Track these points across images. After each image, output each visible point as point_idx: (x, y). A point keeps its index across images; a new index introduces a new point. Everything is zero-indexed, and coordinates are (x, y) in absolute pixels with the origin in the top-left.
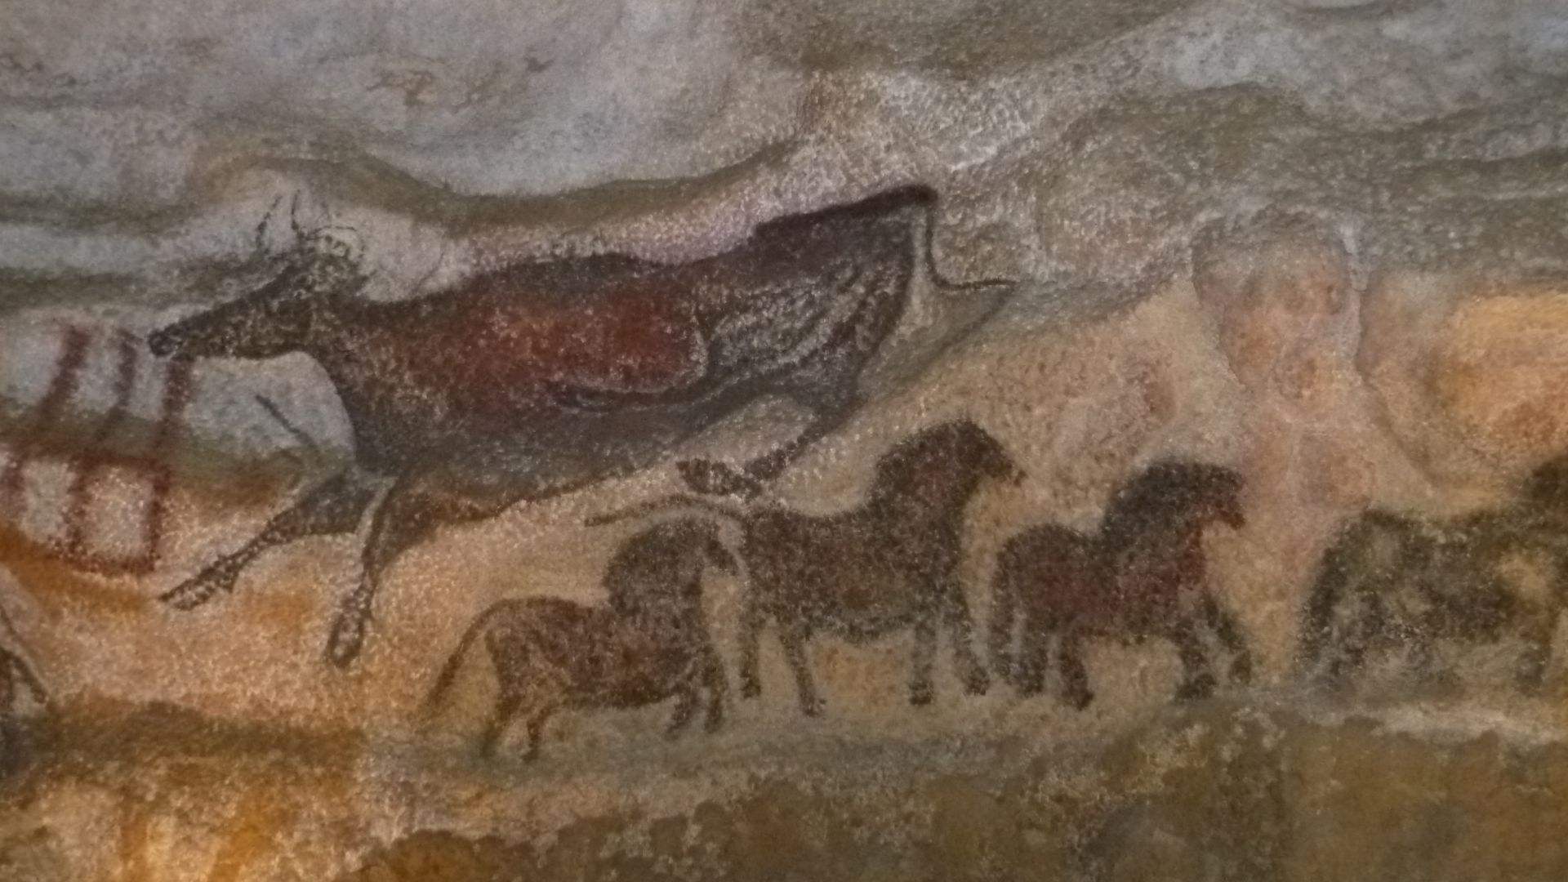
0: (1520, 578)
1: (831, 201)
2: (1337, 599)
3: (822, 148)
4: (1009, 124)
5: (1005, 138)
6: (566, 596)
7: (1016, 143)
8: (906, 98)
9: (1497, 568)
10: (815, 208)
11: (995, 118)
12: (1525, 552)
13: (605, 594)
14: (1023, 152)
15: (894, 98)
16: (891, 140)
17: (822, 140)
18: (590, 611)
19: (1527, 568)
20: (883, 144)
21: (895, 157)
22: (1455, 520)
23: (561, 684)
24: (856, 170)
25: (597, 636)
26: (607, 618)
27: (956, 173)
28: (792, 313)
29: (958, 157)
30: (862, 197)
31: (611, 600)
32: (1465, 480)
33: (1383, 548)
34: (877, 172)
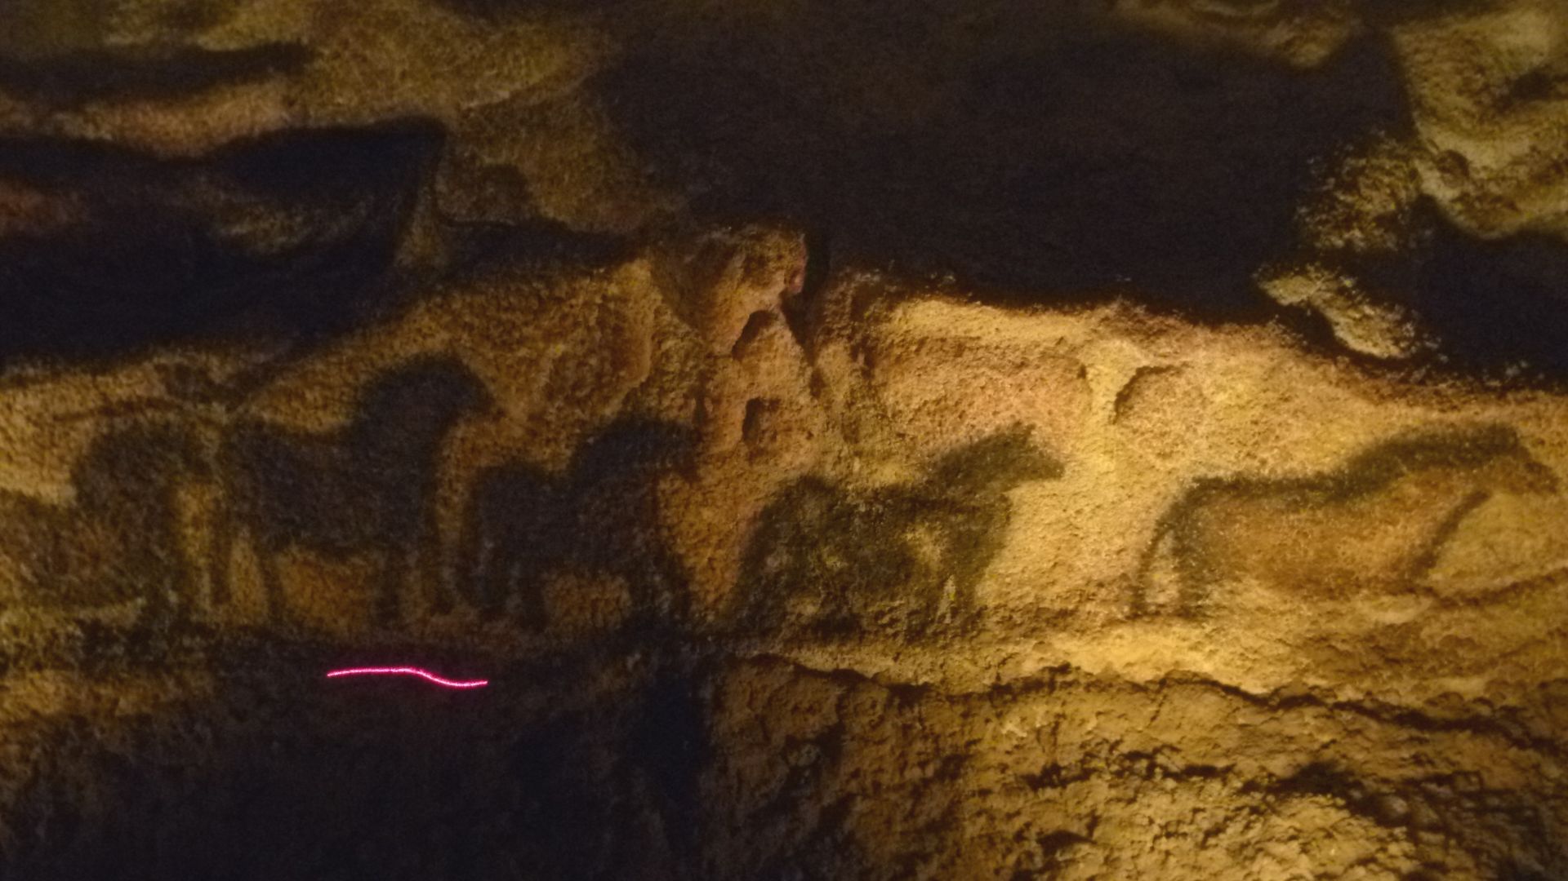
0: (920, 546)
1: (340, 120)
2: (770, 552)
3: (336, 64)
4: (523, 72)
5: (518, 86)
6: (29, 491)
7: (531, 90)
8: (427, 26)
9: (903, 537)
10: (323, 124)
11: (511, 62)
12: (927, 524)
13: (70, 492)
14: (534, 100)
15: (414, 24)
16: (407, 67)
17: (337, 56)
18: (54, 508)
19: (927, 539)
20: (398, 70)
21: (409, 84)
22: (876, 492)
23: (23, 579)
24: (369, 92)
25: (64, 533)
26: (73, 514)
27: (470, 110)
28: (291, 228)
29: (472, 94)
30: (372, 121)
31: (79, 498)
32: (887, 456)
33: (812, 510)
34: (391, 97)
